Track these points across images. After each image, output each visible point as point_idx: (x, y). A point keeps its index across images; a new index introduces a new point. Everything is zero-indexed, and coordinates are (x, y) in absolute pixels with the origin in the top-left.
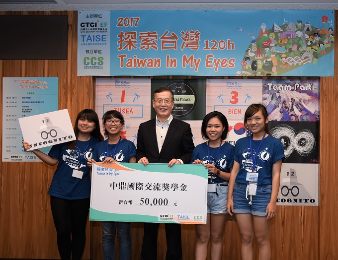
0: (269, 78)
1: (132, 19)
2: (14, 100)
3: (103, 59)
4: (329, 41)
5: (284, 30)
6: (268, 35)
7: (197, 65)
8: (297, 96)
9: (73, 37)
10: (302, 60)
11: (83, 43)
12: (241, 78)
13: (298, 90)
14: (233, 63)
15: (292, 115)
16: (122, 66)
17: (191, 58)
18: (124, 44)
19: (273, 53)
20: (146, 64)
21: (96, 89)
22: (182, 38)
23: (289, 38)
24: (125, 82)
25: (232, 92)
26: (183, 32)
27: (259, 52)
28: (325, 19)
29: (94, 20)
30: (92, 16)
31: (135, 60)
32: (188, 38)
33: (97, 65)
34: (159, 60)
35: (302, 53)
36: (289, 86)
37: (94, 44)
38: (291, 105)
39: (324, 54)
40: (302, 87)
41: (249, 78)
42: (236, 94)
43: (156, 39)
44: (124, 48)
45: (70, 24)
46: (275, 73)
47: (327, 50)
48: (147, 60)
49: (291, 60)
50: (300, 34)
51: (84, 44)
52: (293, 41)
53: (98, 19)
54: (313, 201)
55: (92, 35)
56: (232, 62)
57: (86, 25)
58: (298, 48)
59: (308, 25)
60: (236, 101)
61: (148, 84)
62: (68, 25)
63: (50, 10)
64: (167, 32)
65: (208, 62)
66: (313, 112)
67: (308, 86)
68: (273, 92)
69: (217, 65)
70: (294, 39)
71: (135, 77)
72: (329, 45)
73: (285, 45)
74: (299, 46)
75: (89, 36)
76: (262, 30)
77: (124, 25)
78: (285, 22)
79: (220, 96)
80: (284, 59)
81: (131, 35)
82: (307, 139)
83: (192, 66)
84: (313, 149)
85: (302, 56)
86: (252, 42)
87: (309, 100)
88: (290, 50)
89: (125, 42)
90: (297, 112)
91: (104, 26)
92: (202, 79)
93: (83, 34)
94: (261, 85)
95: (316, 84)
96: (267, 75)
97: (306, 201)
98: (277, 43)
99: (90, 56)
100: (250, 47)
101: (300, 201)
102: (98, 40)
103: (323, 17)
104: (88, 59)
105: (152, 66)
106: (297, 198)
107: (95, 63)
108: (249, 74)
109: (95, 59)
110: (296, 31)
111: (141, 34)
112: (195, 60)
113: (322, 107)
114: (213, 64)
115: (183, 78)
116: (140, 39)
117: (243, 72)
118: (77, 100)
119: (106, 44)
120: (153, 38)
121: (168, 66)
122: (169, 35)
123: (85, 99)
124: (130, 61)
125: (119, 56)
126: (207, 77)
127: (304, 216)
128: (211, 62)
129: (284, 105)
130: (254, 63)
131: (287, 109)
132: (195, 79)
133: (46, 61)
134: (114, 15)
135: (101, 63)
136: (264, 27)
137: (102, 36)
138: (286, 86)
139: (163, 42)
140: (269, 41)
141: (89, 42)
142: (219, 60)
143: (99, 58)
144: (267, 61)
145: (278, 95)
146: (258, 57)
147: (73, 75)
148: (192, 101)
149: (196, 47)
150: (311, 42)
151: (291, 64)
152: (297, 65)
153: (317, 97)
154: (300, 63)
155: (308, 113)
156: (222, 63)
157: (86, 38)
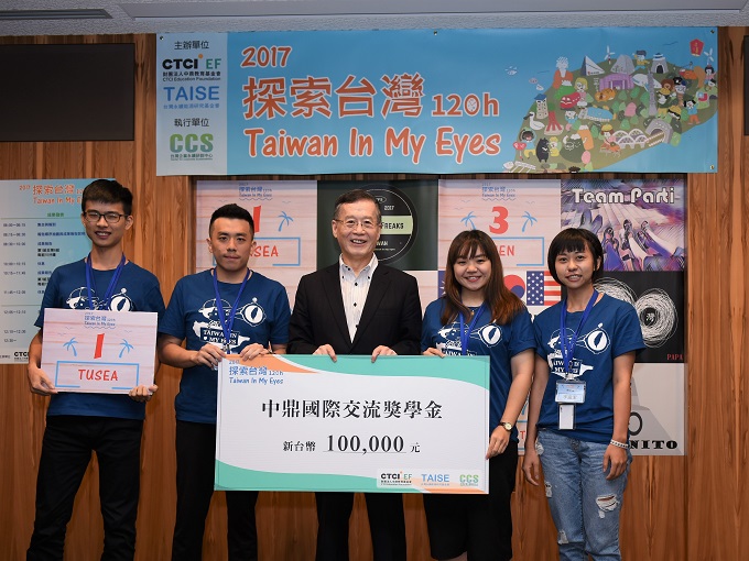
0: (576, 177)
1: (274, 49)
2: (20, 230)
3: (211, 137)
4: (705, 95)
5: (608, 73)
6: (573, 83)
7: (417, 149)
8: (636, 215)
9: (146, 92)
10: (648, 136)
11: (168, 103)
12: (515, 176)
13: (640, 203)
14: (496, 144)
15: (626, 257)
16: (253, 154)
17: (405, 134)
18: (257, 106)
19: (584, 122)
20: (306, 149)
21: (198, 204)
22: (385, 90)
23: (618, 88)
24: (260, 189)
25: (495, 209)
26: (386, 79)
27: (552, 120)
28: (697, 46)
29: (191, 54)
30: (187, 45)
31: (282, 139)
32: (396, 91)
33: (199, 151)
34: (333, 140)
35: (647, 122)
36: (620, 194)
37: (192, 106)
38: (623, 236)
39: (695, 124)
40: (648, 197)
41: (532, 176)
42: (503, 212)
43: (328, 92)
44: (258, 115)
45: (139, 61)
46: (587, 165)
47: (703, 115)
48: (309, 140)
49: (624, 137)
50: (641, 79)
51: (171, 106)
52: (628, 95)
53: (200, 50)
54: (672, 445)
55: (187, 85)
56: (494, 142)
57: (174, 64)
58: (638, 111)
59: (660, 61)
60: (504, 227)
61: (311, 192)
62: (136, 66)
63: (96, 33)
64: (351, 78)
65: (440, 143)
66: (671, 250)
67: (661, 194)
68: (583, 207)
69: (460, 148)
70: (631, 90)
71: (283, 178)
72: (706, 104)
73: (609, 103)
74: (640, 107)
75: (182, 89)
76: (558, 72)
77: (257, 63)
78: (609, 53)
79: (469, 217)
80: (607, 135)
81: (272, 85)
82: (659, 309)
83: (406, 153)
84: (672, 332)
85: (646, 127)
86: (536, 98)
87: (663, 225)
88: (621, 116)
89: (260, 100)
90: (637, 251)
91: (213, 65)
92: (428, 180)
93: (169, 84)
94: (558, 191)
95: (679, 189)
96: (571, 169)
97: (658, 444)
98: (591, 100)
99: (184, 131)
100: (534, 108)
101: (646, 444)
102: (201, 96)
103: (692, 43)
104: (180, 138)
105: (319, 153)
106: (639, 438)
107: (195, 148)
108: (532, 168)
109: (195, 138)
110: (633, 74)
111: (295, 82)
112: (412, 138)
113: (691, 238)
114: (453, 147)
115: (386, 178)
116: (293, 93)
117: (519, 164)
118: (157, 229)
119: (217, 106)
120: (321, 91)
121: (353, 153)
122: (356, 83)
123: (174, 227)
124: (270, 142)
125: (247, 132)
126: (439, 176)
127: (654, 477)
128: (449, 143)
129: (608, 236)
130: (543, 143)
131: (615, 246)
132: (414, 180)
133: (89, 144)
134: (236, 42)
135: (207, 148)
136: (563, 66)
137: (210, 88)
138: (613, 194)
139: (343, 100)
140: (576, 96)
141: (182, 100)
142: (466, 137)
143: (203, 138)
144: (570, 140)
145: (594, 214)
146: (551, 132)
147: (147, 175)
148: (408, 229)
149: (415, 111)
150: (667, 97)
151: (622, 146)
152: (637, 148)
153: (680, 218)
154: (642, 144)
155: (662, 252)
156: (472, 146)
157: (174, 93)
